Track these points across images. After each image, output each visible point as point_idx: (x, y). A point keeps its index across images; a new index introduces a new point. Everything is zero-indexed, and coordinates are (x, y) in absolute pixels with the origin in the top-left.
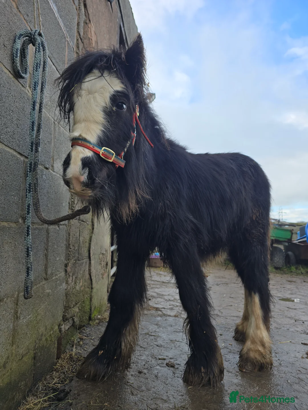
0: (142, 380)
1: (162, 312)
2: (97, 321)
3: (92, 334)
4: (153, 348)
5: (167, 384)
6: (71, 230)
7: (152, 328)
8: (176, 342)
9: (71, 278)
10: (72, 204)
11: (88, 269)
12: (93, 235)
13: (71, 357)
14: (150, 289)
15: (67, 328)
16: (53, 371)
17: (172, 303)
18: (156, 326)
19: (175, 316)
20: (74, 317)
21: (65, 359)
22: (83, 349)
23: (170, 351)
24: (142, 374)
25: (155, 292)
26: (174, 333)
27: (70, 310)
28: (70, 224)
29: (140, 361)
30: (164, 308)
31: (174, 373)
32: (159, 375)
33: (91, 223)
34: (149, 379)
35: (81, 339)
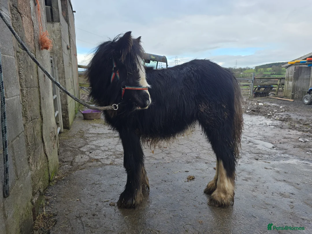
0: (97, 220)
1: (101, 162)
2: (55, 181)
3: (53, 192)
4: (99, 194)
5: (112, 219)
6: (27, 133)
7: (97, 178)
8: (114, 186)
9: (33, 165)
10: (24, 113)
11: (43, 151)
12: (43, 124)
13: (44, 217)
14: (89, 142)
15: (37, 199)
16: (33, 230)
17: (107, 152)
18: (99, 176)
19: (111, 164)
20: (40, 190)
21: (39, 219)
22: (50, 207)
23: (111, 194)
24: (95, 216)
25: (94, 145)
26: (112, 178)
27: (37, 186)
28: (26, 129)
29: (92, 207)
30: (102, 159)
31: (115, 210)
32: (106, 213)
33: (40, 116)
34: (100, 219)
35: (47, 200)
